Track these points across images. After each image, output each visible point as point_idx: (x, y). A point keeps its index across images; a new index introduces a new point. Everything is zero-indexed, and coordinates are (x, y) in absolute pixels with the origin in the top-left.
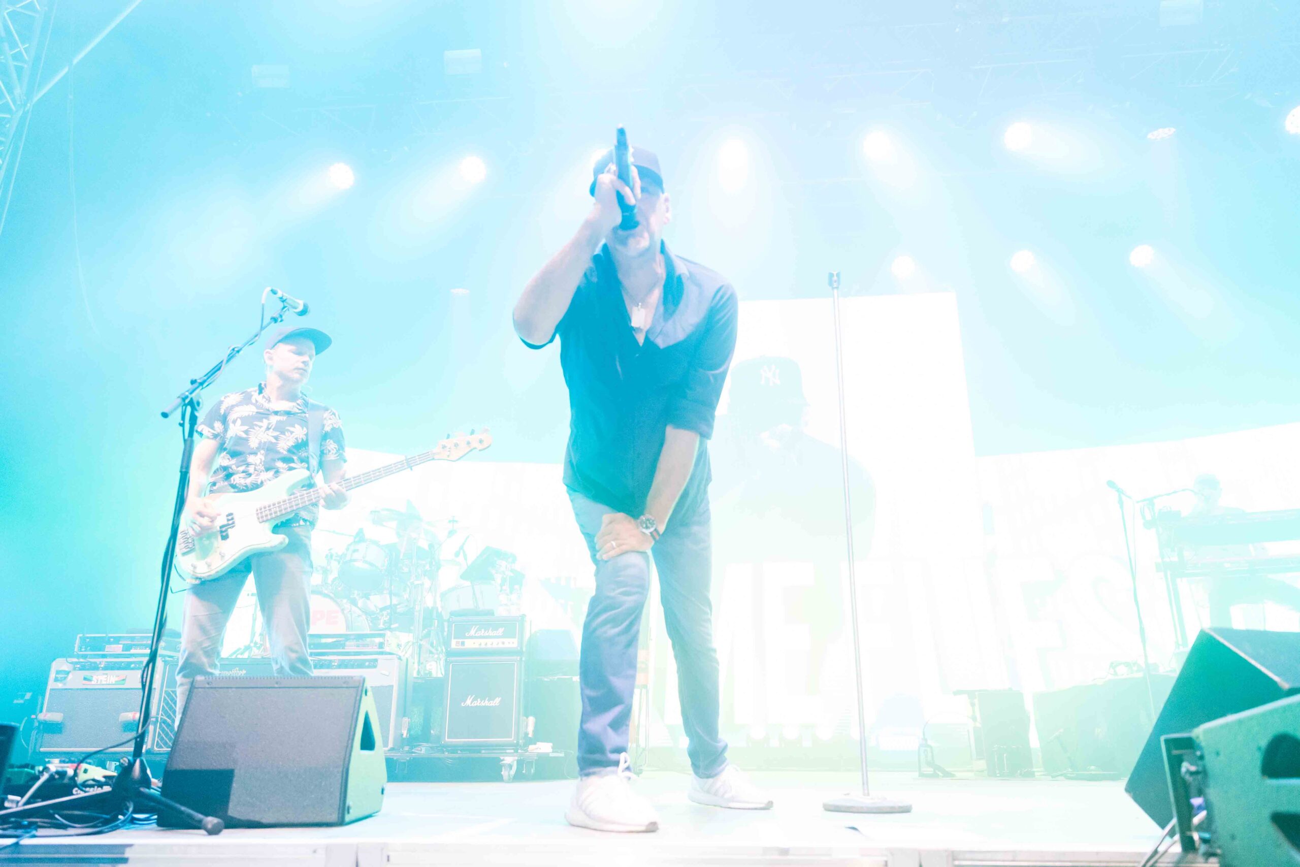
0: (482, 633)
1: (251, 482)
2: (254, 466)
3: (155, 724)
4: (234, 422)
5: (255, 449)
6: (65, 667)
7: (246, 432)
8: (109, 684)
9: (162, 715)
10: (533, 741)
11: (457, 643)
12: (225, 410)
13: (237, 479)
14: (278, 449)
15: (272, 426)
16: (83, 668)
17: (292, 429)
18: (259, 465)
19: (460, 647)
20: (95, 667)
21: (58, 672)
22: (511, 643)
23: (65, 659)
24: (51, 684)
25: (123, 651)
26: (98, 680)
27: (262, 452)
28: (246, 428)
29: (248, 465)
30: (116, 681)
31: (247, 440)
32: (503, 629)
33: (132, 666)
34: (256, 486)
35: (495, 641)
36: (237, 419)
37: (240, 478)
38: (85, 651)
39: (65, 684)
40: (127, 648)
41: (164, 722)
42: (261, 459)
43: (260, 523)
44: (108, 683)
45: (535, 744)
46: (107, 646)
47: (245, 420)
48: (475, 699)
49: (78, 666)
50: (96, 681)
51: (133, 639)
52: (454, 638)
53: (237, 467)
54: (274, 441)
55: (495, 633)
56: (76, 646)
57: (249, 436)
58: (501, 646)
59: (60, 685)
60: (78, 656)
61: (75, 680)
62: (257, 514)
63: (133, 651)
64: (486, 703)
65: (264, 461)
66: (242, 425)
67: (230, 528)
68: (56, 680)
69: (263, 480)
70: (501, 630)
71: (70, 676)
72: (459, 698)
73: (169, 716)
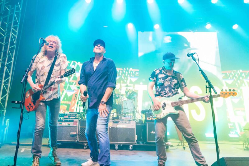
3: (78, 135)
11: (148, 119)
12: (156, 75)
20: (62, 121)
26: (63, 124)
30: (68, 124)
33: (71, 121)
40: (69, 117)
41: (80, 135)
44: (66, 125)
46: (64, 116)
48: (154, 132)
51: (70, 114)
52: (147, 117)
63: (71, 117)
72: (150, 131)
73: (81, 133)
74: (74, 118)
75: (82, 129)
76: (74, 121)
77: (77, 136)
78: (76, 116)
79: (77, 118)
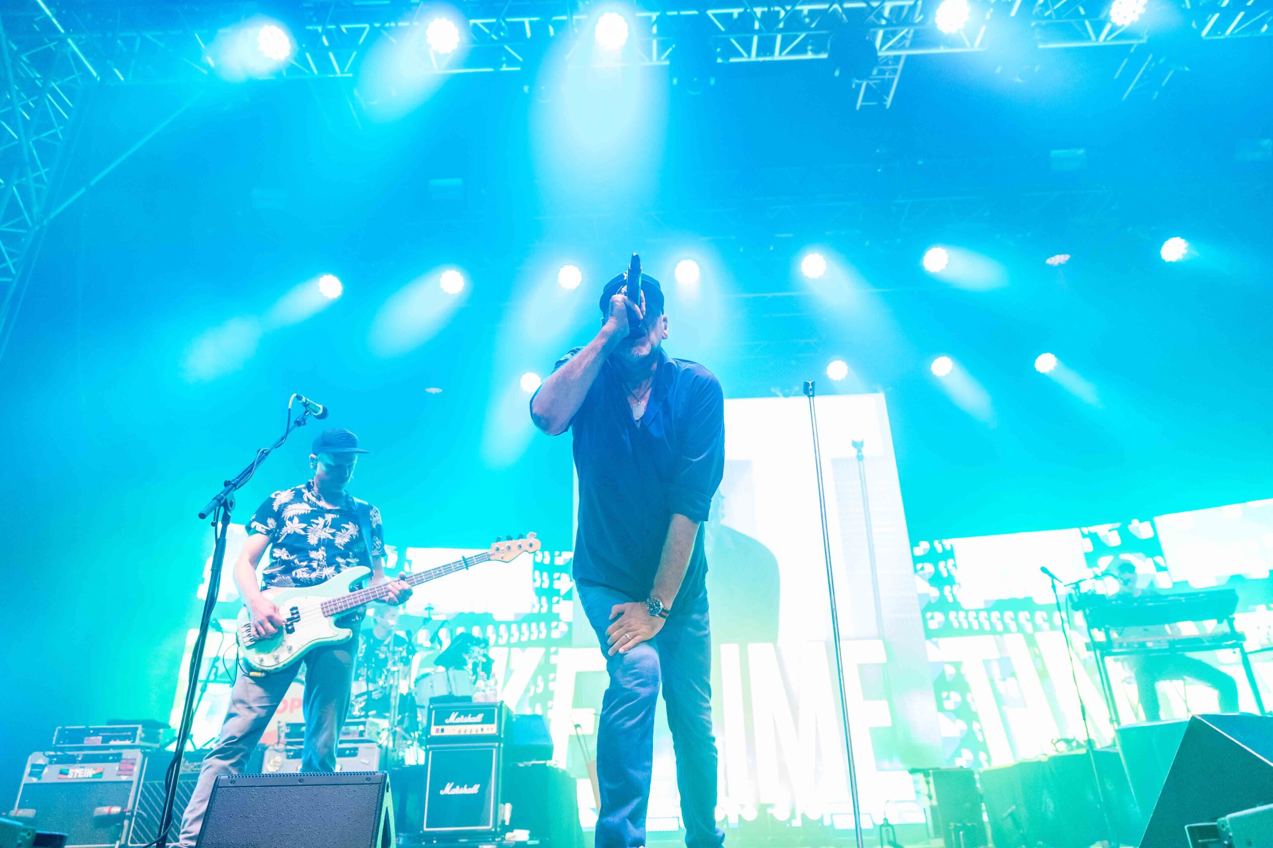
0: (462, 719)
1: (316, 578)
2: (317, 561)
3: (131, 818)
4: (291, 519)
5: (315, 545)
6: (41, 761)
7: (305, 529)
8: (85, 778)
9: (138, 809)
10: (510, 829)
11: (437, 730)
12: (279, 508)
13: (301, 574)
14: (336, 545)
15: (328, 523)
16: (60, 761)
17: (346, 526)
18: (322, 561)
19: (440, 734)
20: (72, 760)
21: (34, 766)
22: (490, 729)
23: (43, 752)
24: (26, 779)
25: (102, 742)
26: (74, 774)
27: (323, 548)
28: (304, 525)
29: (311, 560)
30: (93, 775)
31: (306, 537)
32: (483, 715)
33: (111, 758)
34: (320, 581)
35: (474, 727)
36: (293, 517)
37: (303, 571)
38: (64, 743)
39: (39, 779)
40: (106, 740)
41: (139, 815)
42: (323, 556)
43: (326, 617)
44: (85, 776)
45: (512, 831)
46: (86, 738)
47: (304, 518)
48: (454, 787)
49: (55, 759)
50: (72, 774)
51: (113, 730)
52: (435, 724)
53: (300, 562)
54: (331, 538)
55: (475, 720)
56: (55, 738)
57: (308, 534)
58: (480, 732)
59: (35, 780)
60: (55, 750)
61: (51, 775)
62: (323, 608)
63: (112, 743)
64: (466, 791)
65: (326, 557)
66: (300, 522)
67: (296, 621)
68: (31, 774)
69: (327, 575)
70: (480, 717)
71: (46, 770)
72: (438, 784)
73: (145, 810)
74: (128, 743)
75: (149, 792)
76: (124, 756)
77: (126, 823)
78: (133, 737)
79: (137, 742)
